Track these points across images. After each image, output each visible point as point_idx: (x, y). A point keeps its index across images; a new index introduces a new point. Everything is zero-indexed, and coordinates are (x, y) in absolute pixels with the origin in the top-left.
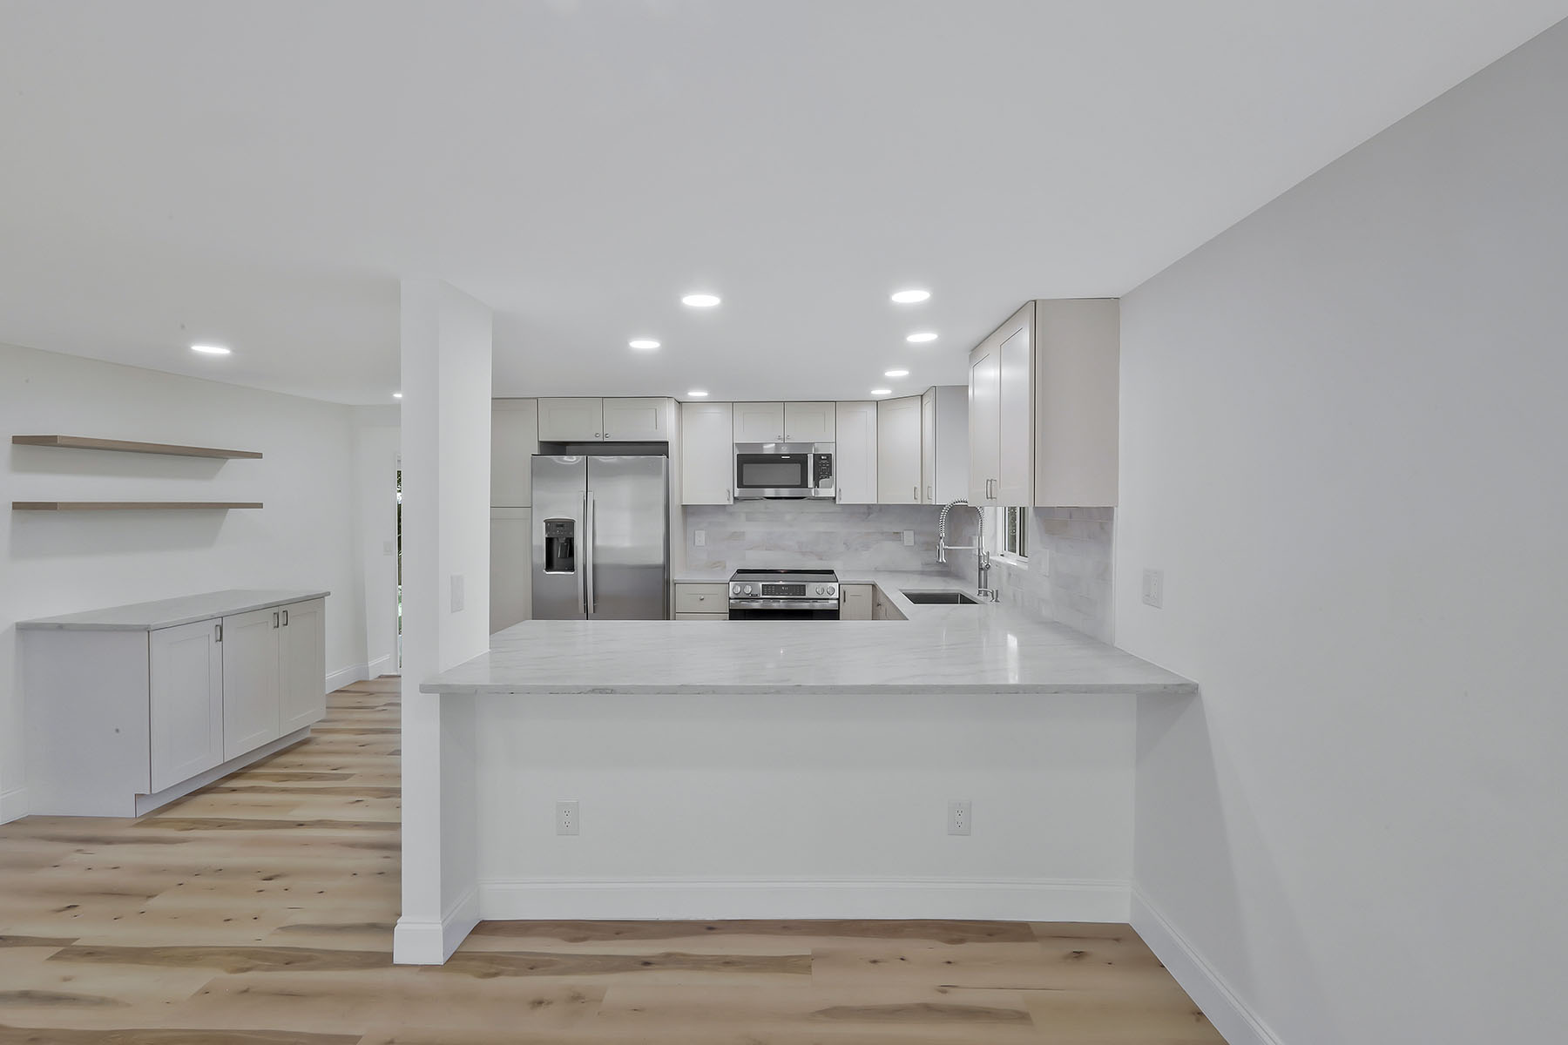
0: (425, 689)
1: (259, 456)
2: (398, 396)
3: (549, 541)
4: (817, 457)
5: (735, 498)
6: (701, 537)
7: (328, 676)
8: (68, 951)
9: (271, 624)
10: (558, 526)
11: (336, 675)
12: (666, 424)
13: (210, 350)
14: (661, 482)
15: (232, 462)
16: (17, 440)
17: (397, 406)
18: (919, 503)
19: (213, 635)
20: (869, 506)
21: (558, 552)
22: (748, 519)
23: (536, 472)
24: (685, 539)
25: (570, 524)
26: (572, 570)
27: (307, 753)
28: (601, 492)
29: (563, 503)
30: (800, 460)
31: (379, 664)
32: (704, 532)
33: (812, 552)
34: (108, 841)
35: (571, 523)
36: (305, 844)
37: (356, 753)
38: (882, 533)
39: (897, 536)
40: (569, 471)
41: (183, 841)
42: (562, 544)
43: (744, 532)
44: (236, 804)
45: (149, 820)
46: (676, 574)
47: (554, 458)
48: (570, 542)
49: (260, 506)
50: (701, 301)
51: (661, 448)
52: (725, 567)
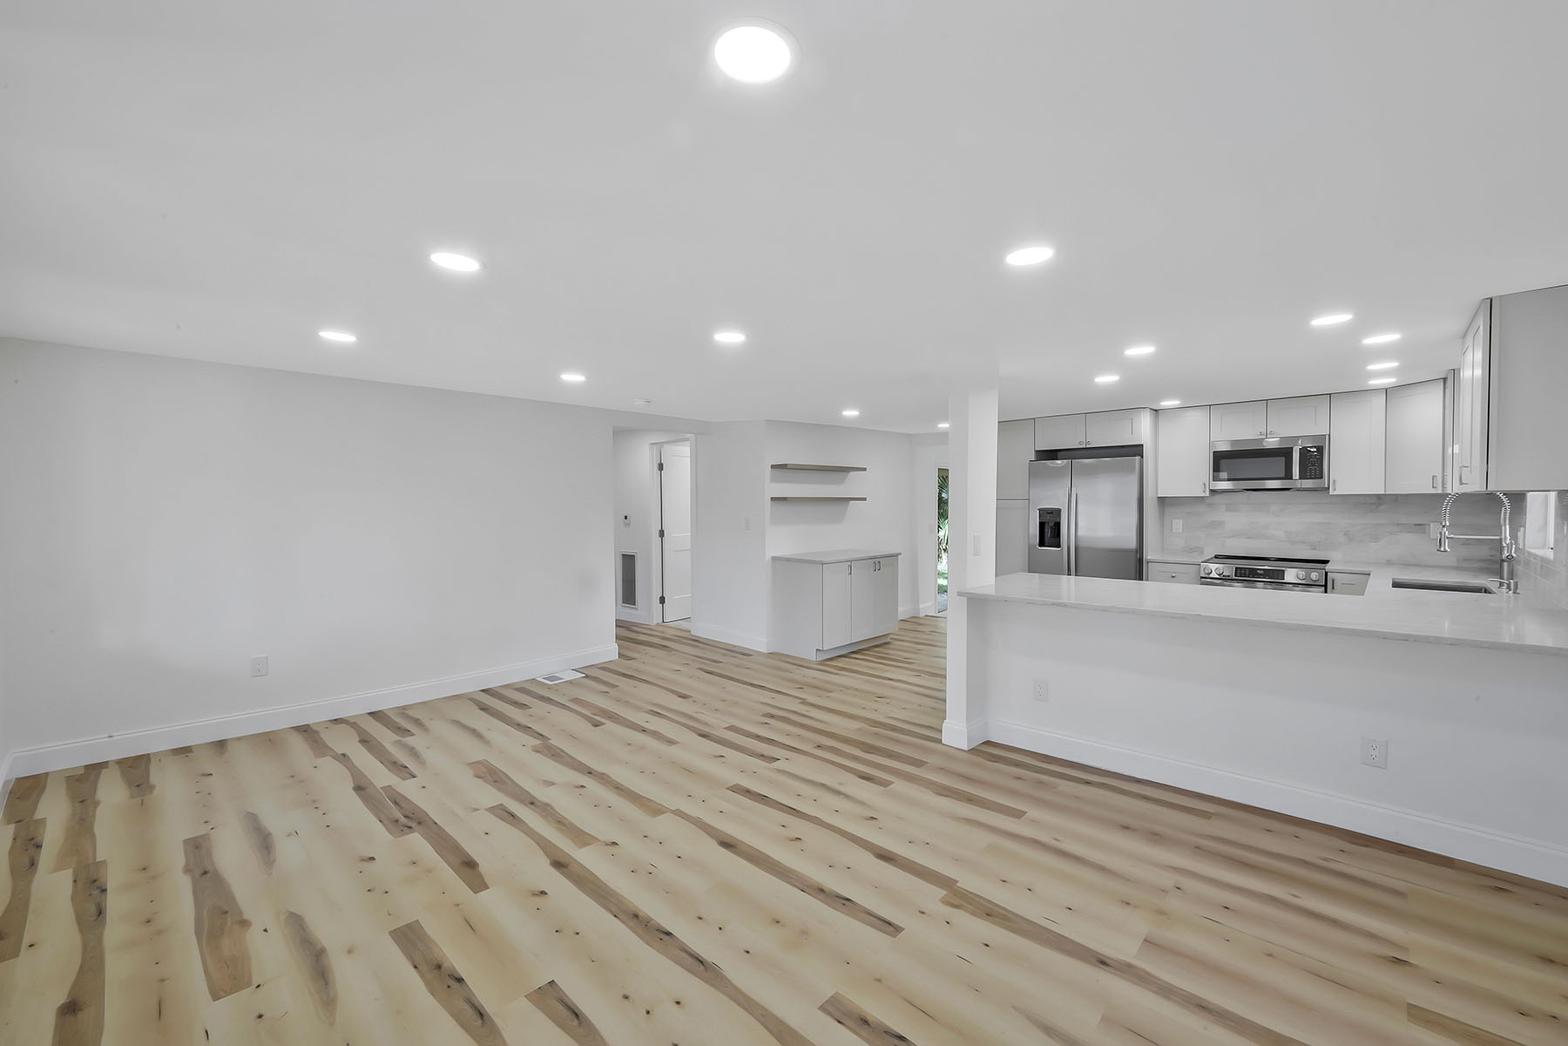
0: (960, 594)
1: (865, 469)
2: (944, 426)
3: (1042, 525)
4: (1304, 451)
5: (1211, 490)
6: (1178, 525)
7: (900, 609)
8: (804, 702)
9: (873, 568)
10: (1049, 513)
11: (903, 611)
12: (1142, 430)
13: (851, 413)
14: (1135, 478)
15: (852, 473)
16: (772, 467)
17: (944, 435)
18: (1440, 492)
19: (848, 571)
20: (1379, 497)
21: (1048, 534)
22: (1227, 510)
23: (1033, 474)
24: (1162, 525)
25: (1056, 513)
26: (1059, 546)
27: (889, 649)
28: (1083, 488)
29: (1054, 497)
30: (1286, 453)
31: (927, 607)
32: (1181, 521)
33: (1304, 542)
34: (808, 668)
35: (1060, 510)
36: (894, 688)
37: (916, 653)
38: (1398, 525)
39: (1420, 528)
40: (1057, 473)
41: (837, 674)
42: (1051, 527)
43: (1223, 522)
44: (858, 664)
45: (822, 663)
46: (1149, 555)
47: (1049, 462)
48: (1058, 525)
49: (865, 499)
50: (1141, 351)
51: (1136, 450)
52: (1203, 552)
